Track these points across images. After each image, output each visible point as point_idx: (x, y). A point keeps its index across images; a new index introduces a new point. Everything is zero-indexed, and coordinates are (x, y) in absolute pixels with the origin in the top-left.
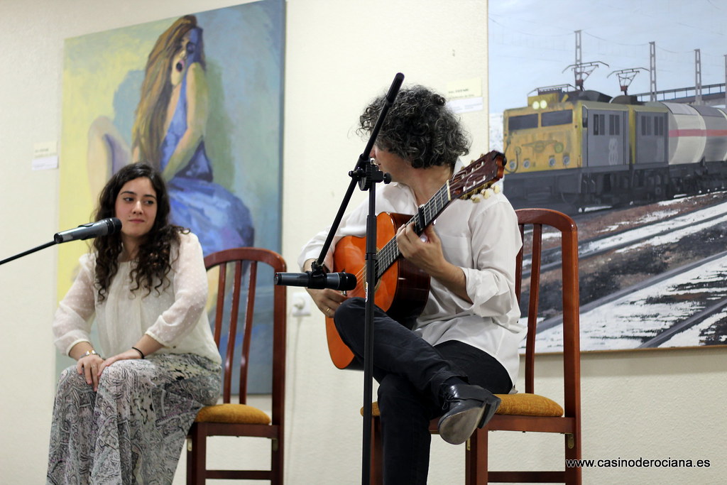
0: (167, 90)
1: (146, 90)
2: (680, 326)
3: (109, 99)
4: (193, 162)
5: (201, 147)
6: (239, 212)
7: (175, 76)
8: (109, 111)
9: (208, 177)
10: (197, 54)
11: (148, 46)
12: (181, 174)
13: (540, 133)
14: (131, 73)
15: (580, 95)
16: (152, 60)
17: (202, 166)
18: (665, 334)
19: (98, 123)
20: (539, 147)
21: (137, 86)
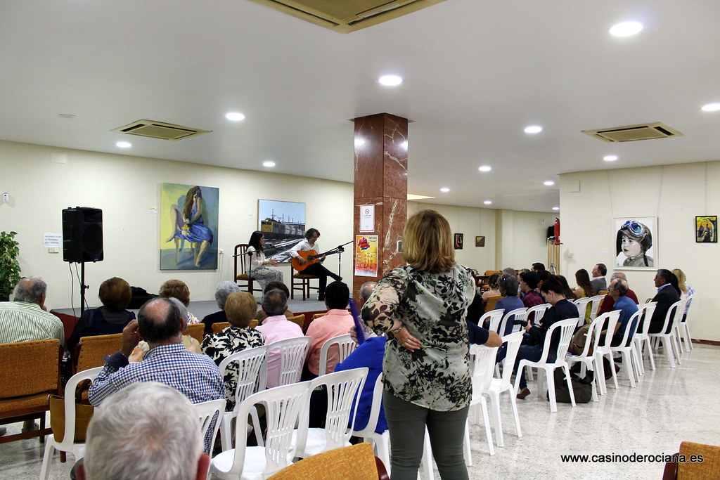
0: (192, 202)
1: (187, 200)
2: (285, 259)
3: (177, 201)
4: (199, 219)
5: (201, 216)
6: (209, 231)
7: (194, 199)
8: (177, 203)
9: (202, 223)
10: (200, 195)
11: (188, 191)
12: (196, 221)
13: (267, 226)
14: (183, 196)
15: (273, 220)
16: (188, 194)
17: (201, 220)
18: (283, 260)
19: (173, 206)
20: (266, 228)
21: (184, 199)
